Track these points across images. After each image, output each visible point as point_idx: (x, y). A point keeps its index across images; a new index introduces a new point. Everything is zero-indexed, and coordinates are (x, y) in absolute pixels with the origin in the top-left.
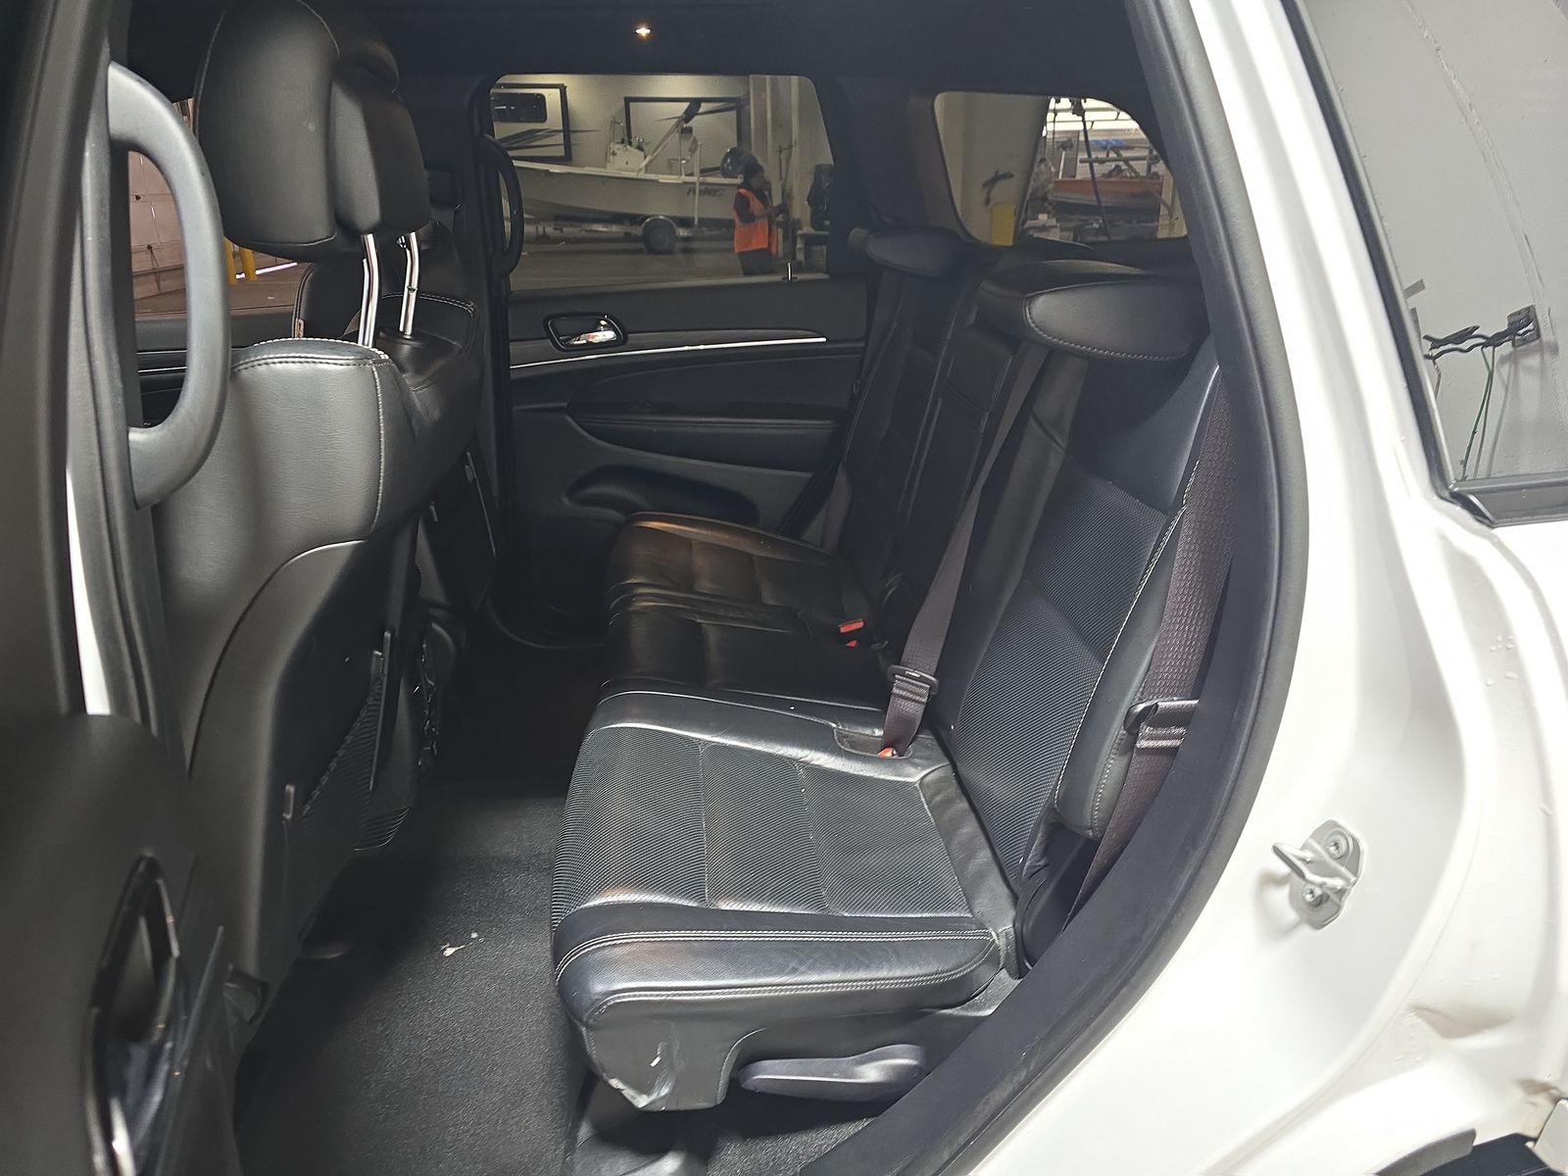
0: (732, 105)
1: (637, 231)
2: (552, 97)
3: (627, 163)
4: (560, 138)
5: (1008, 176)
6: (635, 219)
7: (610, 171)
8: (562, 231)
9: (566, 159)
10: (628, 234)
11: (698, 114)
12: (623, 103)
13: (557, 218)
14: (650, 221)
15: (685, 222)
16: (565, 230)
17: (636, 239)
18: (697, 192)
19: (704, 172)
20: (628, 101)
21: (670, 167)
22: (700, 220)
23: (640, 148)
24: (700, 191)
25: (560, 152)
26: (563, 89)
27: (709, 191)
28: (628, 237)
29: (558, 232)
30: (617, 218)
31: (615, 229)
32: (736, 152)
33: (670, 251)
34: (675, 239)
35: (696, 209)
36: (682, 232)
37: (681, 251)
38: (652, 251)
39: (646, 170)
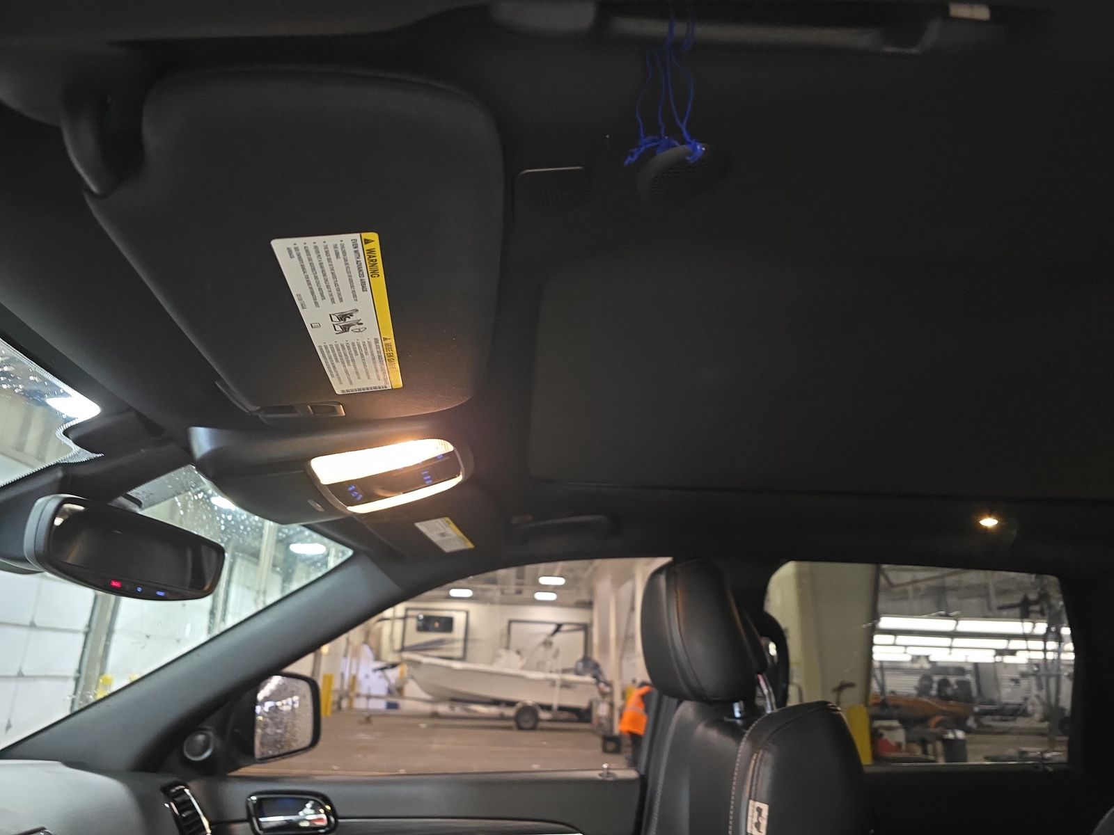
0: (582, 627)
1: (510, 712)
2: (459, 619)
3: (509, 663)
4: (460, 645)
5: (851, 685)
6: (511, 704)
7: (495, 668)
8: (454, 710)
9: (463, 659)
10: (502, 715)
11: (561, 632)
12: (505, 624)
14: (521, 706)
15: (547, 708)
16: (457, 708)
17: (508, 719)
18: (558, 686)
19: (565, 671)
20: (510, 622)
21: (539, 667)
22: (558, 707)
23: (518, 652)
24: (560, 686)
25: (459, 653)
26: (467, 613)
27: (566, 685)
28: (502, 717)
29: (452, 710)
30: (496, 702)
31: (493, 710)
32: (586, 659)
33: (534, 728)
34: (538, 720)
35: (556, 698)
36: (544, 715)
37: (542, 729)
38: (520, 728)
39: (523, 668)
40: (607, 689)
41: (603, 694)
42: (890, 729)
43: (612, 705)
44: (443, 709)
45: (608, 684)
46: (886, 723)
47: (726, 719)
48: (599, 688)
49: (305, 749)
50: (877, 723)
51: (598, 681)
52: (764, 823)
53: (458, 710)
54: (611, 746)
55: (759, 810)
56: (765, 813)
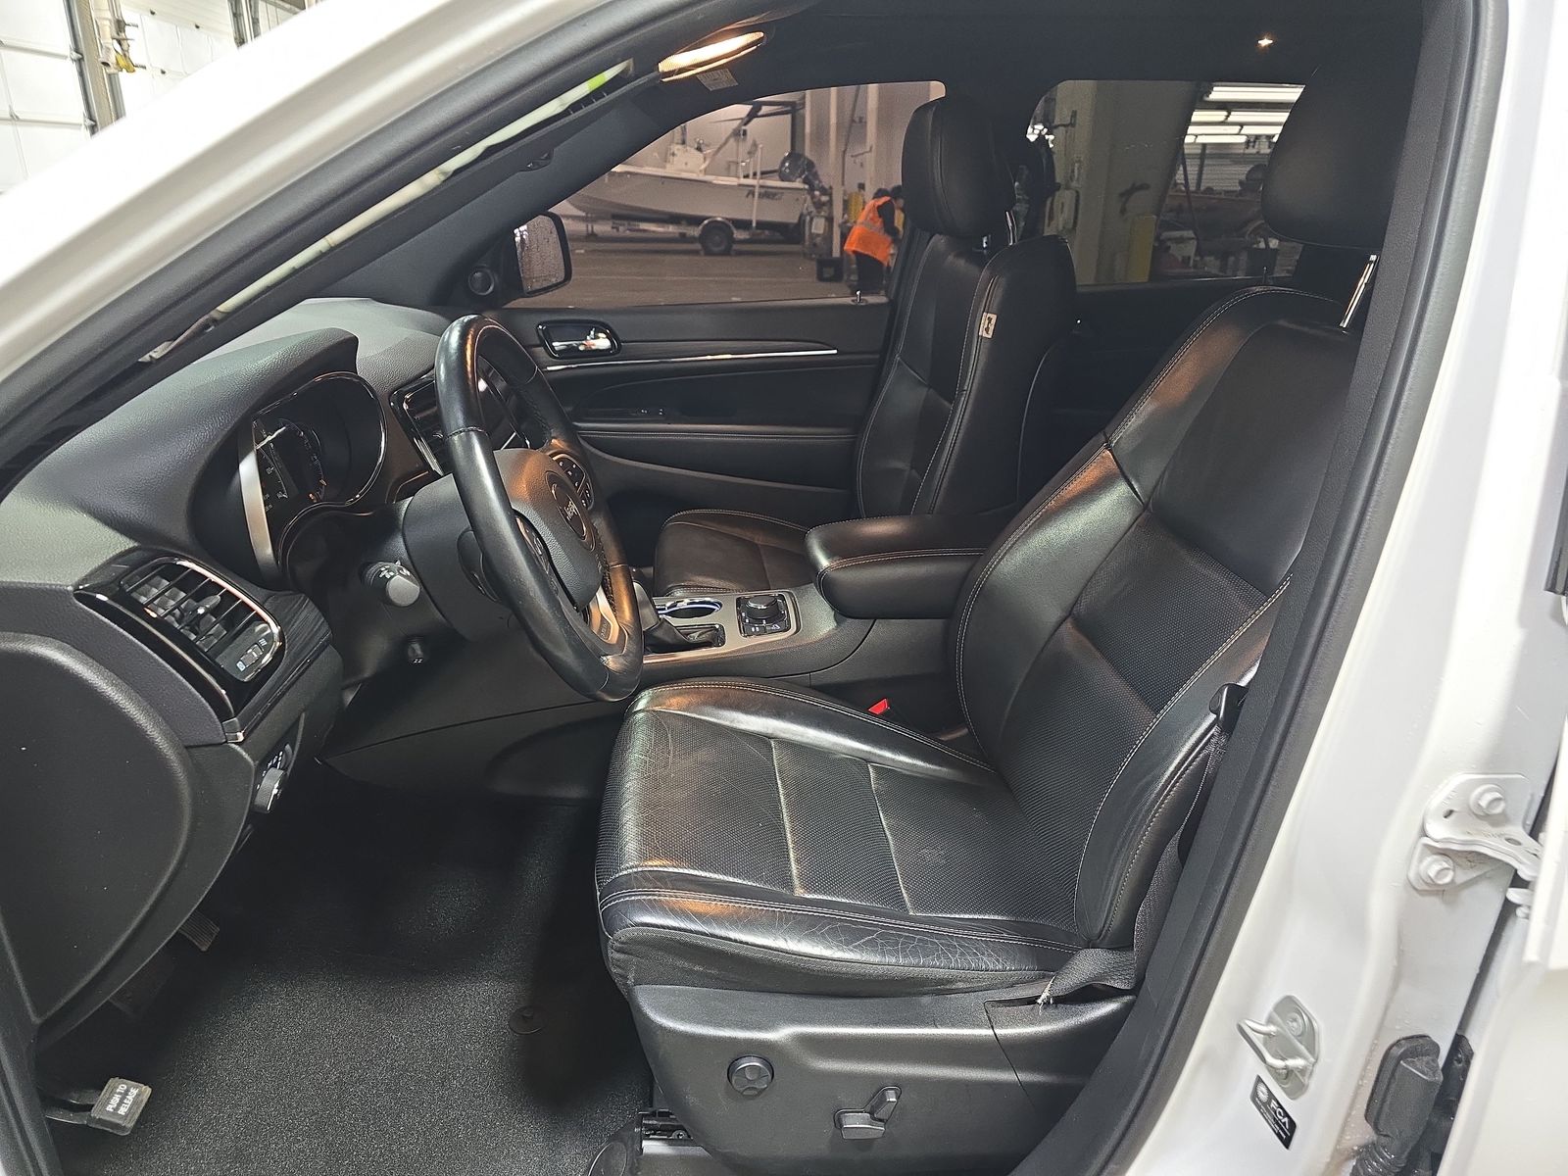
0: (789, 108)
1: (695, 232)
3: (687, 164)
5: (1144, 187)
6: (695, 221)
7: (669, 171)
8: (618, 230)
10: (683, 235)
11: (758, 117)
13: (615, 217)
14: (709, 223)
15: (744, 225)
16: (621, 228)
17: (692, 240)
18: (756, 194)
19: (766, 174)
21: (729, 169)
22: (758, 223)
23: (698, 149)
24: (760, 194)
27: (768, 194)
28: (683, 238)
29: (615, 230)
30: (674, 219)
31: (672, 229)
32: (795, 156)
33: (727, 253)
34: (732, 241)
35: (755, 212)
36: (739, 235)
37: (740, 253)
38: (709, 253)
39: (706, 172)
40: (824, 199)
41: (819, 205)
42: (1181, 240)
43: (830, 220)
44: (603, 228)
45: (824, 191)
46: (1177, 234)
47: (974, 249)
48: (813, 197)
49: (557, 286)
50: (1166, 235)
51: (812, 189)
52: (992, 328)
53: (624, 231)
54: (829, 272)
55: (990, 319)
56: (993, 322)
